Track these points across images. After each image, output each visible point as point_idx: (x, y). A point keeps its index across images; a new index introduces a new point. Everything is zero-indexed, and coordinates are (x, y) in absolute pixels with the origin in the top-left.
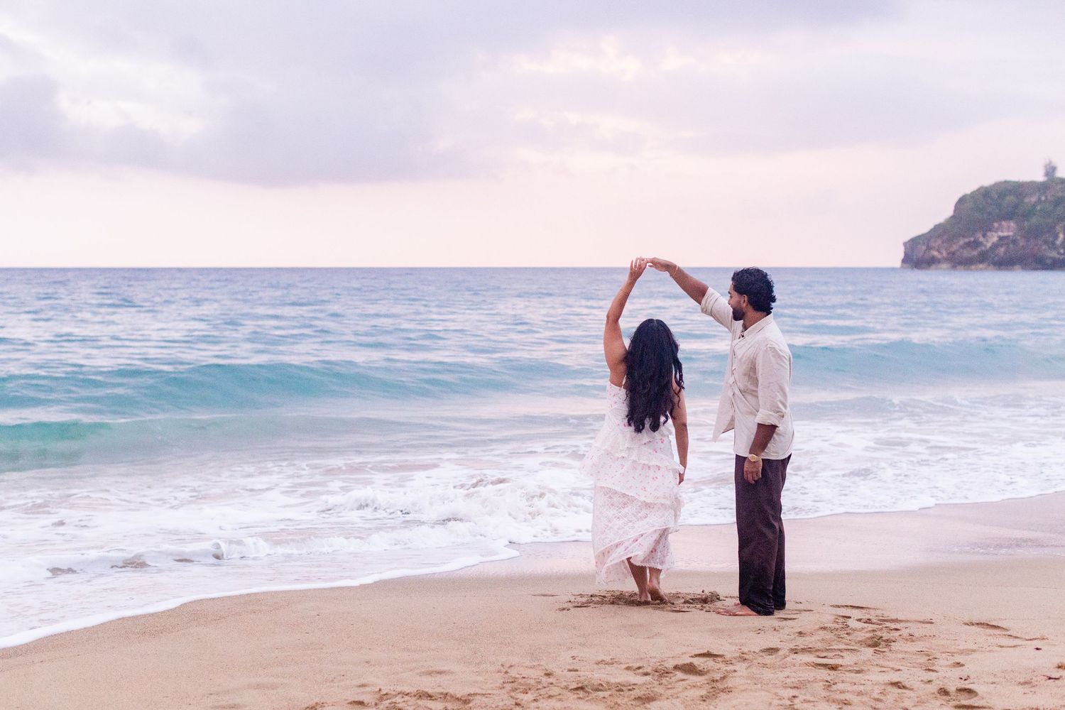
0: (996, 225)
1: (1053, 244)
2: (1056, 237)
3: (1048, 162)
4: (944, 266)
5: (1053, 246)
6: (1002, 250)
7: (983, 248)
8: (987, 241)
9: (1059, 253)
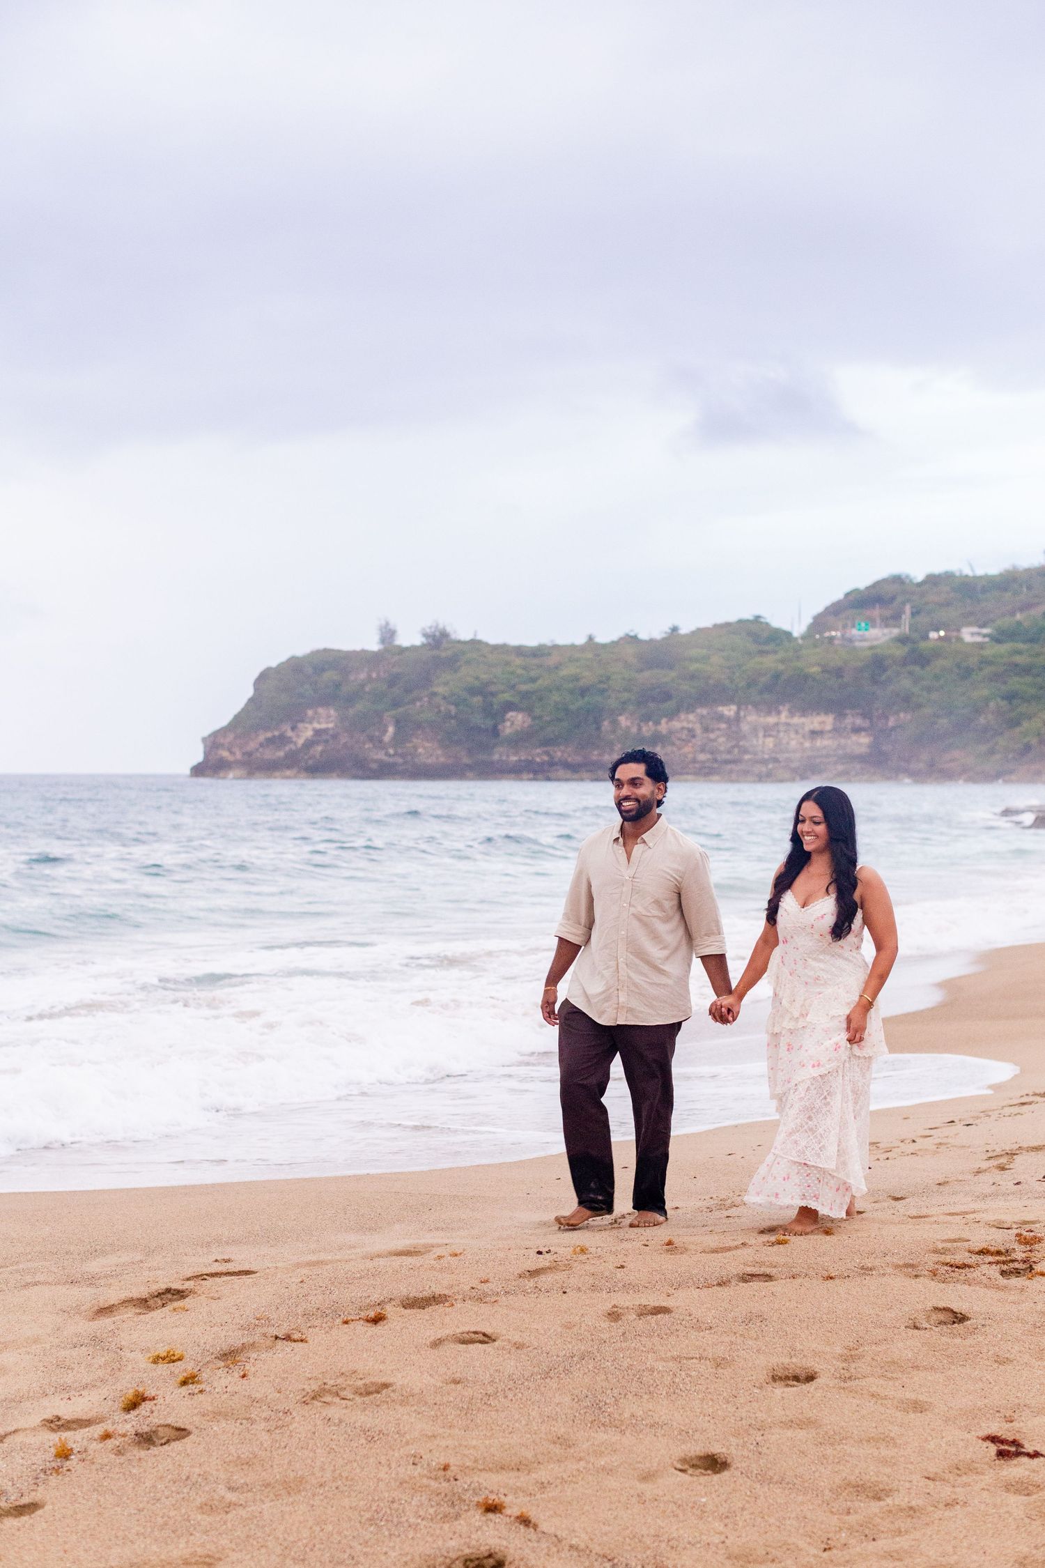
0: (310, 713)
1: (381, 741)
2: (386, 731)
3: (383, 623)
4: (238, 772)
5: (379, 743)
6: (319, 748)
7: (292, 747)
8: (298, 736)
9: (387, 754)
